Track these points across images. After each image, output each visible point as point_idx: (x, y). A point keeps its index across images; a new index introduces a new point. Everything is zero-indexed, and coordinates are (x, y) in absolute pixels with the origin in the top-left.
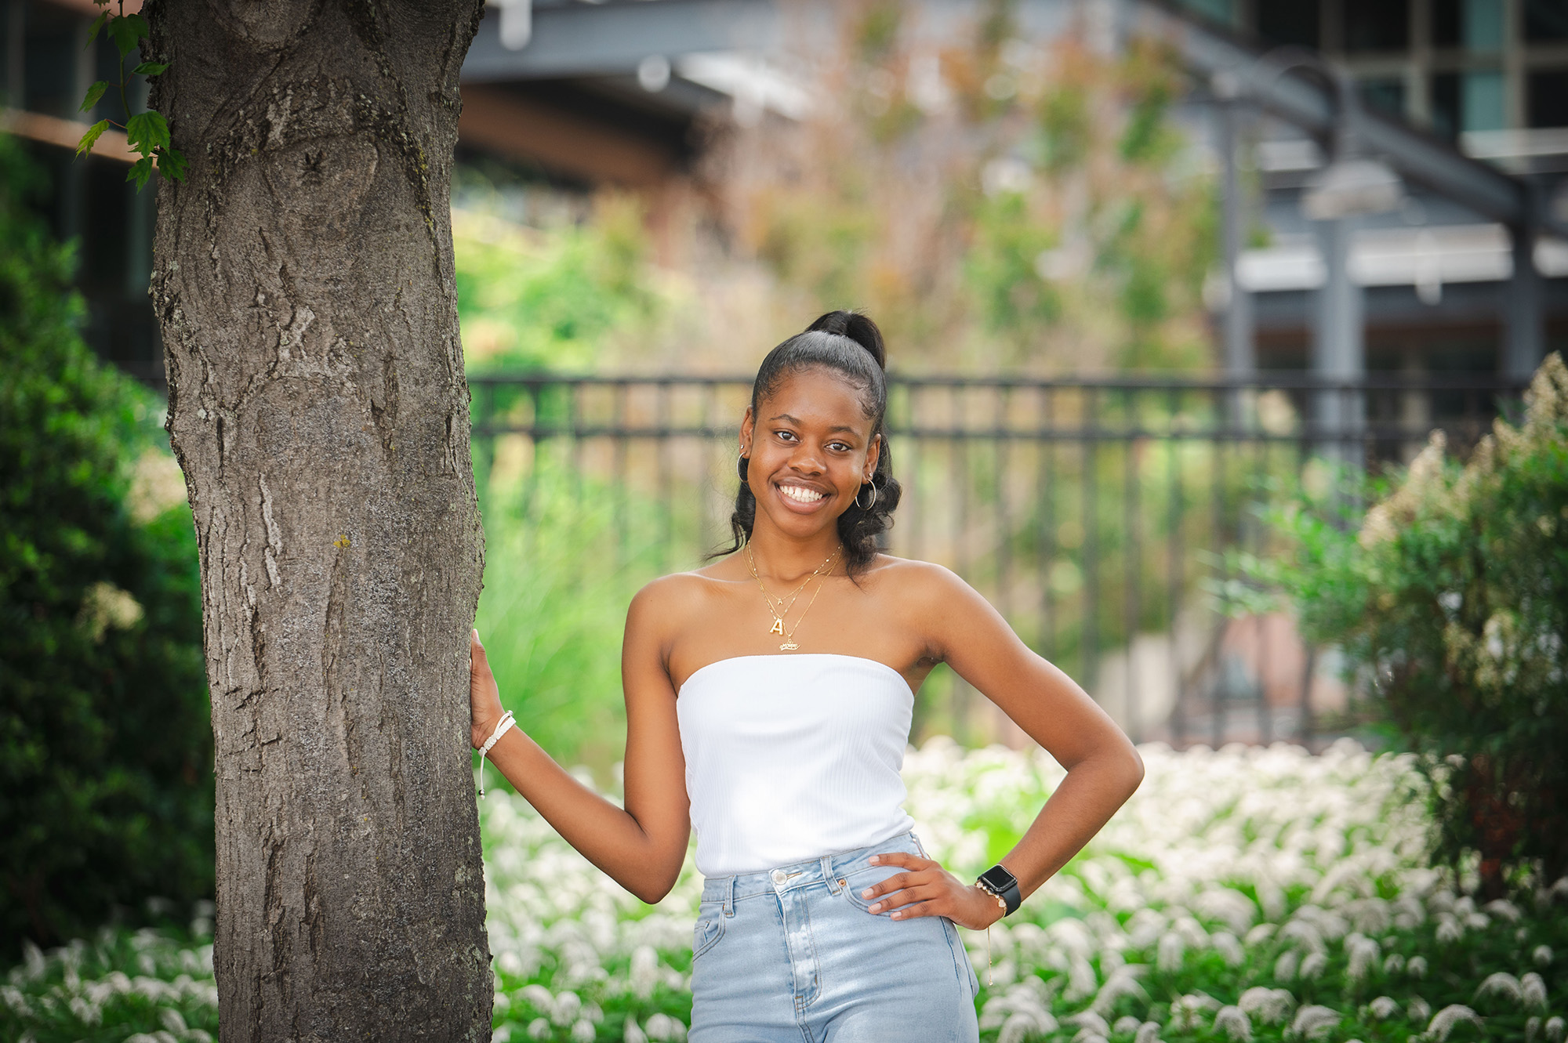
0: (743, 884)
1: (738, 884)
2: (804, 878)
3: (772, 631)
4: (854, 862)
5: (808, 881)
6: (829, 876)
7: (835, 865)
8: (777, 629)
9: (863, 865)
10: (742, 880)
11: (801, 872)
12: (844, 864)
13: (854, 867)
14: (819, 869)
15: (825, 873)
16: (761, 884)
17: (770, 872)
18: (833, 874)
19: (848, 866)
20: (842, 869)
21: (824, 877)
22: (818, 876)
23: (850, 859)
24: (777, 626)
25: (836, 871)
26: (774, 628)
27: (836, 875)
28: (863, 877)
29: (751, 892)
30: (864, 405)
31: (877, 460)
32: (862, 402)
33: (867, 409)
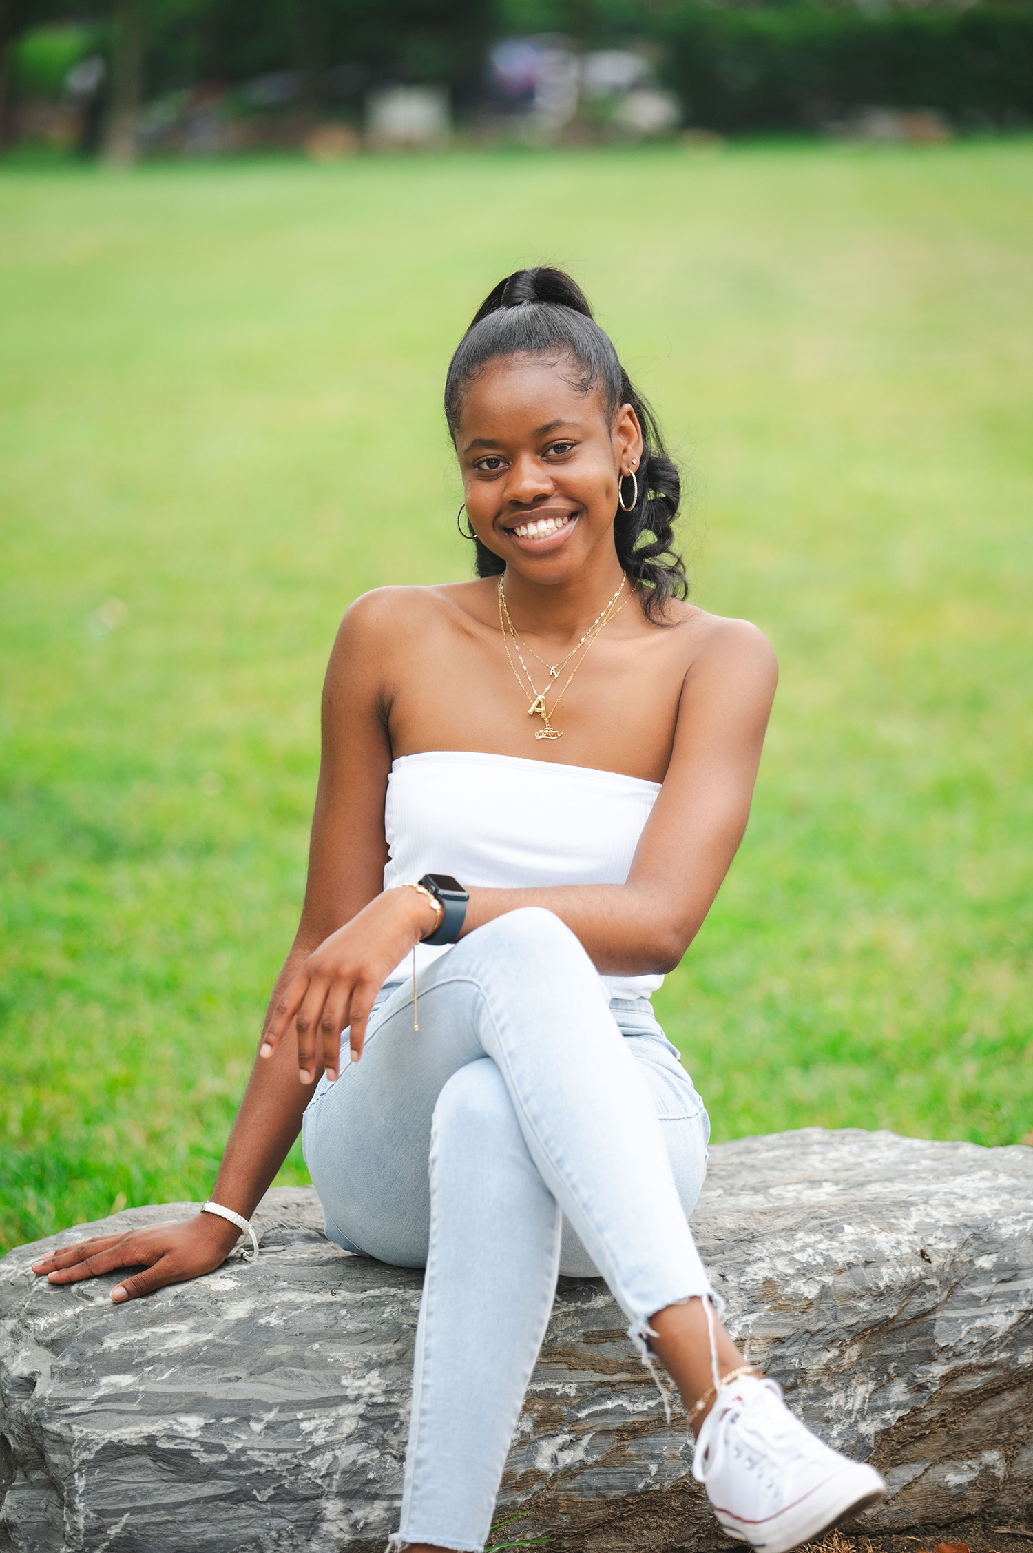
30: (569, 382)
31: (639, 437)
32: (565, 380)
33: (576, 385)
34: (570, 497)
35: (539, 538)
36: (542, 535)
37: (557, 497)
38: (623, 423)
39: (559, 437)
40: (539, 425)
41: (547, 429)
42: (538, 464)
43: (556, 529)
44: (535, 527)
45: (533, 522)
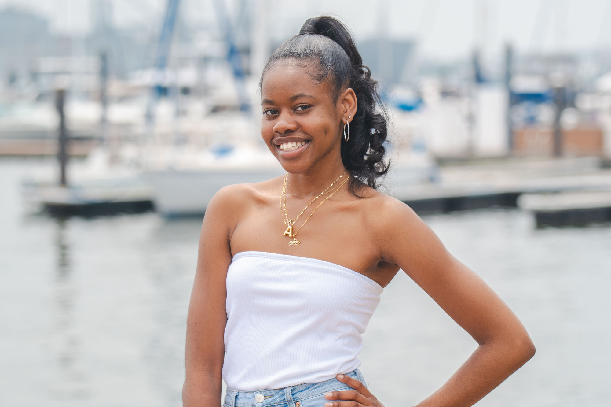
0: (241, 398)
1: (239, 397)
2: (275, 400)
3: (284, 234)
4: (308, 391)
5: (277, 402)
6: (289, 399)
7: (294, 392)
8: (288, 233)
9: (313, 392)
10: (240, 395)
11: (273, 396)
12: (301, 391)
13: (307, 394)
14: (283, 395)
15: (287, 397)
16: (250, 400)
17: (255, 393)
18: (292, 398)
19: (302, 393)
20: (299, 395)
21: (286, 400)
22: (282, 399)
23: (305, 388)
24: (289, 231)
25: (294, 396)
26: (286, 232)
27: (294, 399)
28: (312, 401)
29: (244, 404)
30: (312, 75)
31: (355, 105)
32: (310, 74)
33: (316, 77)
34: (305, 132)
35: (289, 151)
36: (290, 150)
37: (299, 132)
38: (347, 97)
39: (302, 102)
40: (292, 96)
41: (296, 97)
42: (291, 114)
43: (298, 147)
44: (286, 145)
45: (286, 143)
